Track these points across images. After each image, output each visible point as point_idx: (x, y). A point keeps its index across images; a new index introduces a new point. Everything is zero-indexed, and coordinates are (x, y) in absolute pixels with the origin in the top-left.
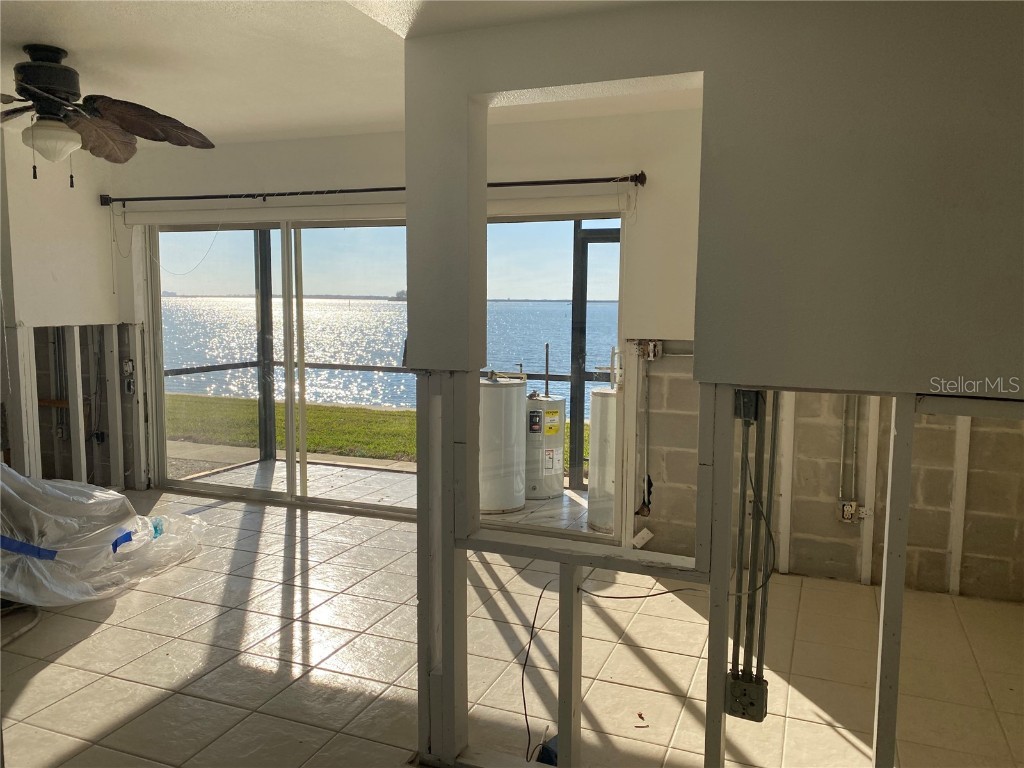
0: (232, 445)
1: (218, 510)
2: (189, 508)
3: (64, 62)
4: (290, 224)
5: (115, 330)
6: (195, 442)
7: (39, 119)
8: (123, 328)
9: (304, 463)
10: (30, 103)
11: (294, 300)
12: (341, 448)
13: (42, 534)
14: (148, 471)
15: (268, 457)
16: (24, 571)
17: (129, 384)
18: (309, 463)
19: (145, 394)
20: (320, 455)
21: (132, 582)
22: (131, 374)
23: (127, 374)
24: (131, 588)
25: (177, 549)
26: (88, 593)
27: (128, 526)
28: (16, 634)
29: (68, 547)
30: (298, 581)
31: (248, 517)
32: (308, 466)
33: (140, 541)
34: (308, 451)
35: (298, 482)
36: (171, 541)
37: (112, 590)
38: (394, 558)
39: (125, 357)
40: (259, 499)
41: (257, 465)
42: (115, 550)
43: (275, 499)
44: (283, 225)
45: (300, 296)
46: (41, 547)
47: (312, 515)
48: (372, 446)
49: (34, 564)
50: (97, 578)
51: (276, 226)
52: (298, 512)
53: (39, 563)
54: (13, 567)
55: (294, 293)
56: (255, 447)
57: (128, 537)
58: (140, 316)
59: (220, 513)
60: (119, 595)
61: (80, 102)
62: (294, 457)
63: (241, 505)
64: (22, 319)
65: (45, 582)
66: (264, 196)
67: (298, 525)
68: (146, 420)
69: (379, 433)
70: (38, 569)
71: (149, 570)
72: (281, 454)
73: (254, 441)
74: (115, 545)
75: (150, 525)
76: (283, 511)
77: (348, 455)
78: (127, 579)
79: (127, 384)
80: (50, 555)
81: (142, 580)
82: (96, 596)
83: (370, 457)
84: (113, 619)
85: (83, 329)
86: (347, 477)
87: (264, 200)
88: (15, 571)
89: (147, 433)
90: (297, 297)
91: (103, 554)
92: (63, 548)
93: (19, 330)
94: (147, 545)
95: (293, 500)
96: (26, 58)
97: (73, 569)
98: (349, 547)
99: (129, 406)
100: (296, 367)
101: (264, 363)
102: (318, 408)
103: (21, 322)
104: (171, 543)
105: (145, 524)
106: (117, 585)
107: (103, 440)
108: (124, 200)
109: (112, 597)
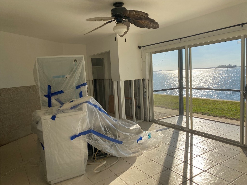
0: (172, 109)
1: (166, 130)
2: (159, 129)
3: (123, 6)
4: (188, 46)
5: (142, 80)
6: (163, 108)
7: (117, 24)
8: (144, 80)
9: (192, 117)
11: (189, 70)
12: (203, 112)
13: (119, 137)
14: (149, 117)
15: (181, 114)
16: (114, 147)
17: (145, 94)
18: (193, 117)
19: (149, 97)
20: (196, 114)
21: (142, 152)
22: (146, 92)
23: (144, 92)
24: (141, 154)
25: (154, 143)
26: (130, 154)
27: (142, 135)
28: (112, 164)
29: (125, 141)
30: (189, 162)
31: (175, 134)
32: (193, 118)
33: (144, 140)
34: (193, 113)
35: (190, 123)
36: (153, 140)
37: (136, 154)
38: (225, 159)
39: (144, 87)
40: (178, 128)
41: (178, 117)
42: (138, 142)
43: (183, 129)
44: (186, 47)
45: (191, 69)
46: (119, 140)
47: (194, 136)
48: (212, 112)
49: (117, 145)
50: (133, 150)
51: (184, 48)
52: (190, 134)
53: (118, 145)
54: (112, 145)
55: (189, 68)
56: (178, 110)
57: (141, 139)
58: (148, 77)
59: (167, 131)
60: (138, 156)
62: (188, 115)
63: (173, 130)
64: (121, 79)
65: (119, 150)
66: (180, 39)
67: (190, 139)
68: (149, 104)
69: (215, 108)
70: (118, 147)
71: (146, 149)
72: (185, 113)
73: (178, 108)
74: (138, 141)
75: (147, 134)
76: (185, 133)
77: (205, 115)
78: (140, 151)
79: (145, 95)
80: (121, 143)
81: (144, 152)
82: (132, 155)
83: (212, 116)
84: (135, 164)
85: (135, 81)
86: (205, 123)
87: (180, 40)
88: (112, 147)
89: (149, 107)
90: (190, 69)
91: (134, 143)
92: (124, 141)
93: (121, 82)
94: (146, 141)
95: (188, 130)
96: (114, 7)
97: (127, 147)
98: (207, 151)
99: (145, 100)
100: (189, 88)
101: (181, 88)
102: (196, 99)
103: (121, 80)
104: (153, 141)
105: (146, 134)
106: (138, 152)
107: (139, 108)
108: (144, 47)
109: (136, 156)
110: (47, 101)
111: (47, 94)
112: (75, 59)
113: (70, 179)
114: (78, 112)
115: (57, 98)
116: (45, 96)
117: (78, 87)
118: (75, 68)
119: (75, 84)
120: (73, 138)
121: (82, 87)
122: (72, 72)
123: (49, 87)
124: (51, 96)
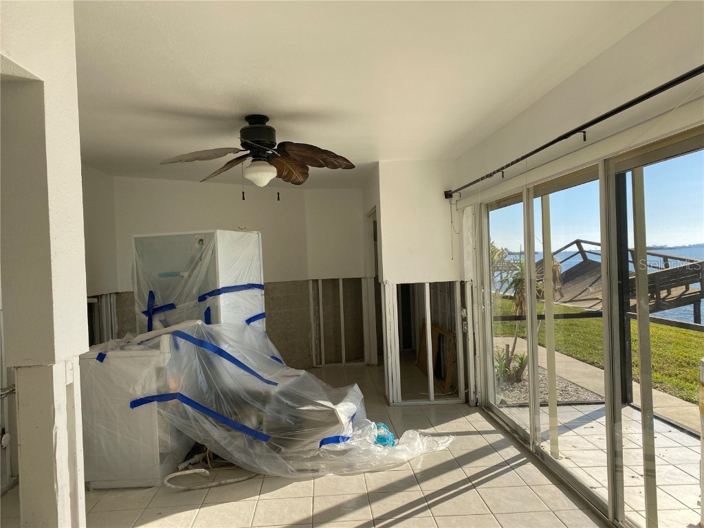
3: (268, 124)
5: (458, 284)
7: (253, 161)
8: (463, 284)
10: (249, 152)
14: (475, 393)
17: (464, 324)
19: (474, 333)
21: (322, 473)
22: (465, 318)
42: (321, 446)
58: (470, 275)
61: (276, 148)
64: (387, 278)
68: (475, 354)
96: (247, 124)
103: (387, 281)
110: (146, 324)
111: (146, 309)
112: (200, 238)
113: (126, 488)
114: (148, 351)
115: (163, 318)
116: (144, 313)
117: (202, 298)
118: (199, 256)
119: (195, 292)
120: (136, 403)
121: (210, 300)
122: (193, 265)
123: (152, 295)
124: (153, 314)
